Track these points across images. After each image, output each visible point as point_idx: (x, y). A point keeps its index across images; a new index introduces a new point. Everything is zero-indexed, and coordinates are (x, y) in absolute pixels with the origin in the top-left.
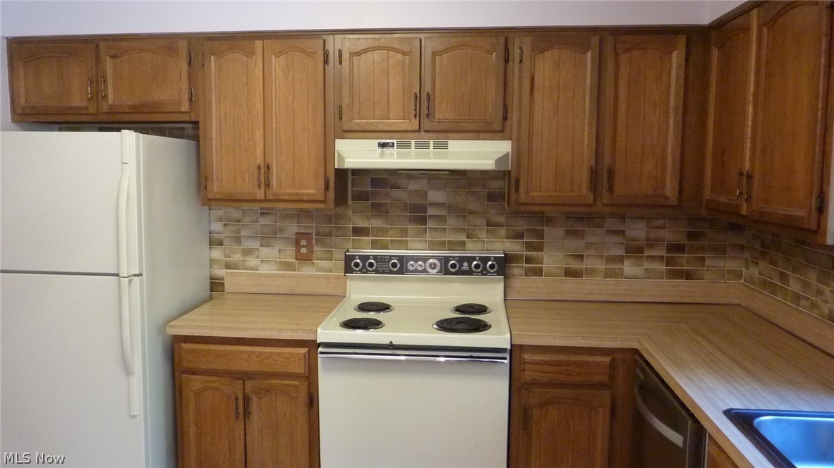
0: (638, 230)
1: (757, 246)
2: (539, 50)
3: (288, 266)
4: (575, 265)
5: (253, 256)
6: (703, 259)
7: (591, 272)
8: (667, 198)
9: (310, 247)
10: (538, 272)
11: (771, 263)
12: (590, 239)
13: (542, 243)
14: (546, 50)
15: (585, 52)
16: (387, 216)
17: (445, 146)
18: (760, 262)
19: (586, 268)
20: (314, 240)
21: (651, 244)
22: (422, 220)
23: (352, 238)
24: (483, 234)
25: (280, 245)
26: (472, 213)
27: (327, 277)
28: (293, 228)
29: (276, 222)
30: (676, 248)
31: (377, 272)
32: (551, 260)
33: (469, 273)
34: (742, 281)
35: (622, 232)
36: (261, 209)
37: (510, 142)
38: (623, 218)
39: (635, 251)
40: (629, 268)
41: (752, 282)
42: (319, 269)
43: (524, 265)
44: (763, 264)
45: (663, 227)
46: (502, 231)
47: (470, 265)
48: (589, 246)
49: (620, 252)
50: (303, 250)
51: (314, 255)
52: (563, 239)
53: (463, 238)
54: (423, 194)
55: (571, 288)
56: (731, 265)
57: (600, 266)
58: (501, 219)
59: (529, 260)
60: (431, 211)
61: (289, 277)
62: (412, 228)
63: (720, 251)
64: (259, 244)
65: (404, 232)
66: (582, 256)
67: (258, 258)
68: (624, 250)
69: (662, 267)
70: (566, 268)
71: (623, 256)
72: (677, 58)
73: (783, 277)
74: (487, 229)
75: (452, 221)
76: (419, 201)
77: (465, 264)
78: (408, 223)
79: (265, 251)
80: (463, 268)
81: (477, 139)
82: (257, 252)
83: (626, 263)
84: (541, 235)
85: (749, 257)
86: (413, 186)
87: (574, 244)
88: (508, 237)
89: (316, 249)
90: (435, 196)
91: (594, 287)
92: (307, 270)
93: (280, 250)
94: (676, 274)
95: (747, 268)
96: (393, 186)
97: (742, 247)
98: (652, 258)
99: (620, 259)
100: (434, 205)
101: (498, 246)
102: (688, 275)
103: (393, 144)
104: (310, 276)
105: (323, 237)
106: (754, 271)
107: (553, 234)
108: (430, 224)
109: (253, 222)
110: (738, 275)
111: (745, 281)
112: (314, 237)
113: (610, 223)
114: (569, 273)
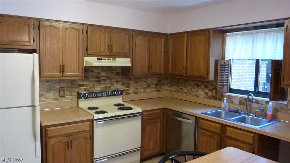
0: (149, 81)
1: (173, 82)
2: (137, 35)
3: (57, 99)
4: (137, 91)
5: (43, 97)
6: (161, 87)
7: (140, 92)
8: (162, 73)
9: (64, 92)
10: (128, 93)
11: (177, 86)
12: (140, 84)
13: (129, 86)
14: (138, 36)
15: (146, 37)
16: (89, 80)
17: (115, 60)
18: (174, 86)
19: (139, 91)
20: (65, 90)
21: (152, 84)
22: (99, 81)
23: (78, 88)
24: (115, 84)
25: (54, 92)
26: (113, 78)
27: (71, 101)
28: (58, 86)
29: (52, 84)
30: (156, 85)
31: (89, 98)
32: (132, 90)
33: (115, 95)
34: (168, 91)
35: (146, 81)
36: (46, 80)
37: (130, 59)
38: (146, 78)
39: (149, 86)
40: (148, 90)
41: (171, 91)
42: (67, 99)
43: (125, 92)
44: (174, 87)
45: (154, 80)
46: (120, 83)
47: (115, 93)
48: (139, 85)
49: (145, 86)
50: (62, 93)
51: (66, 95)
52: (134, 84)
53: (110, 85)
54: (99, 73)
55: (136, 97)
56: (166, 87)
57: (142, 90)
58: (120, 80)
59: (126, 90)
60: (102, 78)
61: (57, 103)
62: (96, 84)
63: (164, 85)
64: (45, 92)
65: (94, 85)
66: (138, 88)
67: (45, 97)
68: (146, 86)
69: (153, 89)
70: (135, 92)
71: (146, 87)
72: (163, 40)
73: (181, 89)
74: (116, 83)
75: (107, 81)
76: (98, 75)
77: (113, 93)
78: (95, 82)
79: (48, 95)
80: (113, 94)
81: (123, 58)
82: (45, 96)
83: (147, 89)
84: (129, 83)
85: (170, 85)
86: (97, 71)
87: (136, 85)
88: (121, 85)
89: (66, 92)
90: (103, 74)
91: (141, 96)
92: (63, 100)
93: (53, 94)
94: (156, 91)
95: (169, 88)
96: (91, 71)
97: (168, 83)
98: (152, 87)
99: (146, 88)
100: (102, 76)
101: (120, 87)
102: (159, 91)
103: (101, 59)
104: (65, 102)
105: (68, 88)
106: (172, 89)
107: (132, 83)
108: (101, 82)
109: (43, 85)
110: (167, 90)
111: (169, 91)
112: (65, 88)
113: (144, 79)
114: (136, 93)
